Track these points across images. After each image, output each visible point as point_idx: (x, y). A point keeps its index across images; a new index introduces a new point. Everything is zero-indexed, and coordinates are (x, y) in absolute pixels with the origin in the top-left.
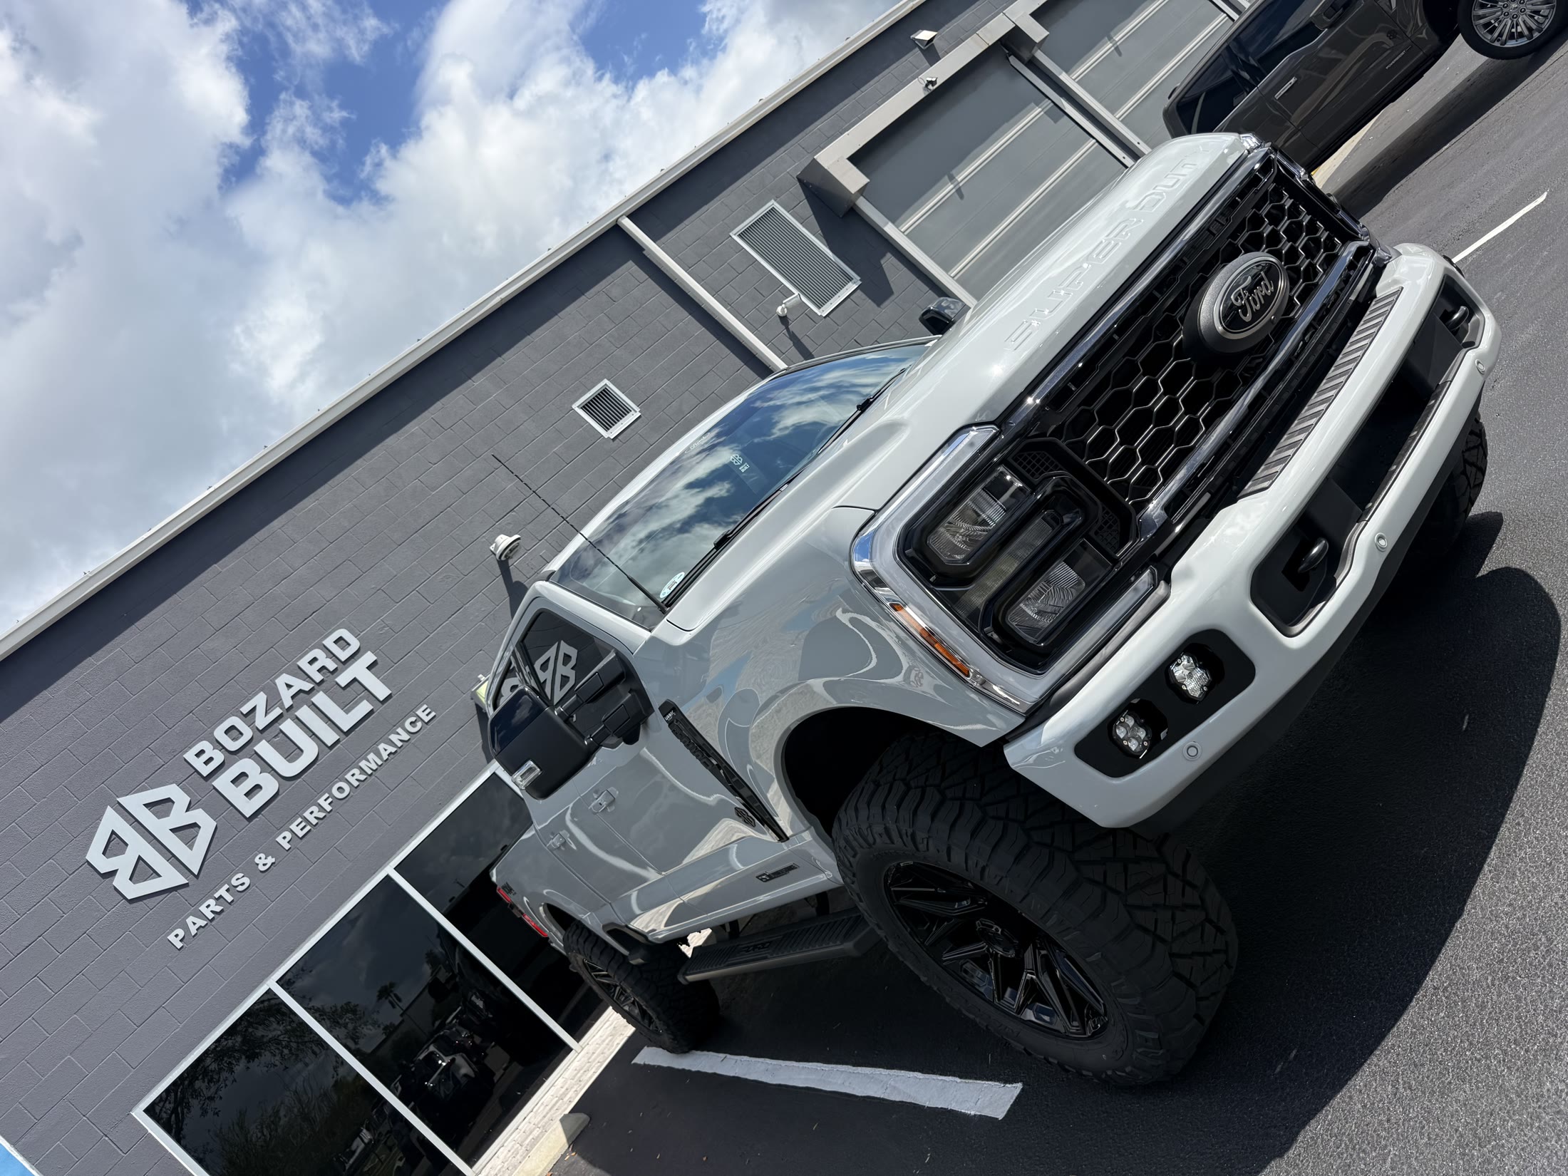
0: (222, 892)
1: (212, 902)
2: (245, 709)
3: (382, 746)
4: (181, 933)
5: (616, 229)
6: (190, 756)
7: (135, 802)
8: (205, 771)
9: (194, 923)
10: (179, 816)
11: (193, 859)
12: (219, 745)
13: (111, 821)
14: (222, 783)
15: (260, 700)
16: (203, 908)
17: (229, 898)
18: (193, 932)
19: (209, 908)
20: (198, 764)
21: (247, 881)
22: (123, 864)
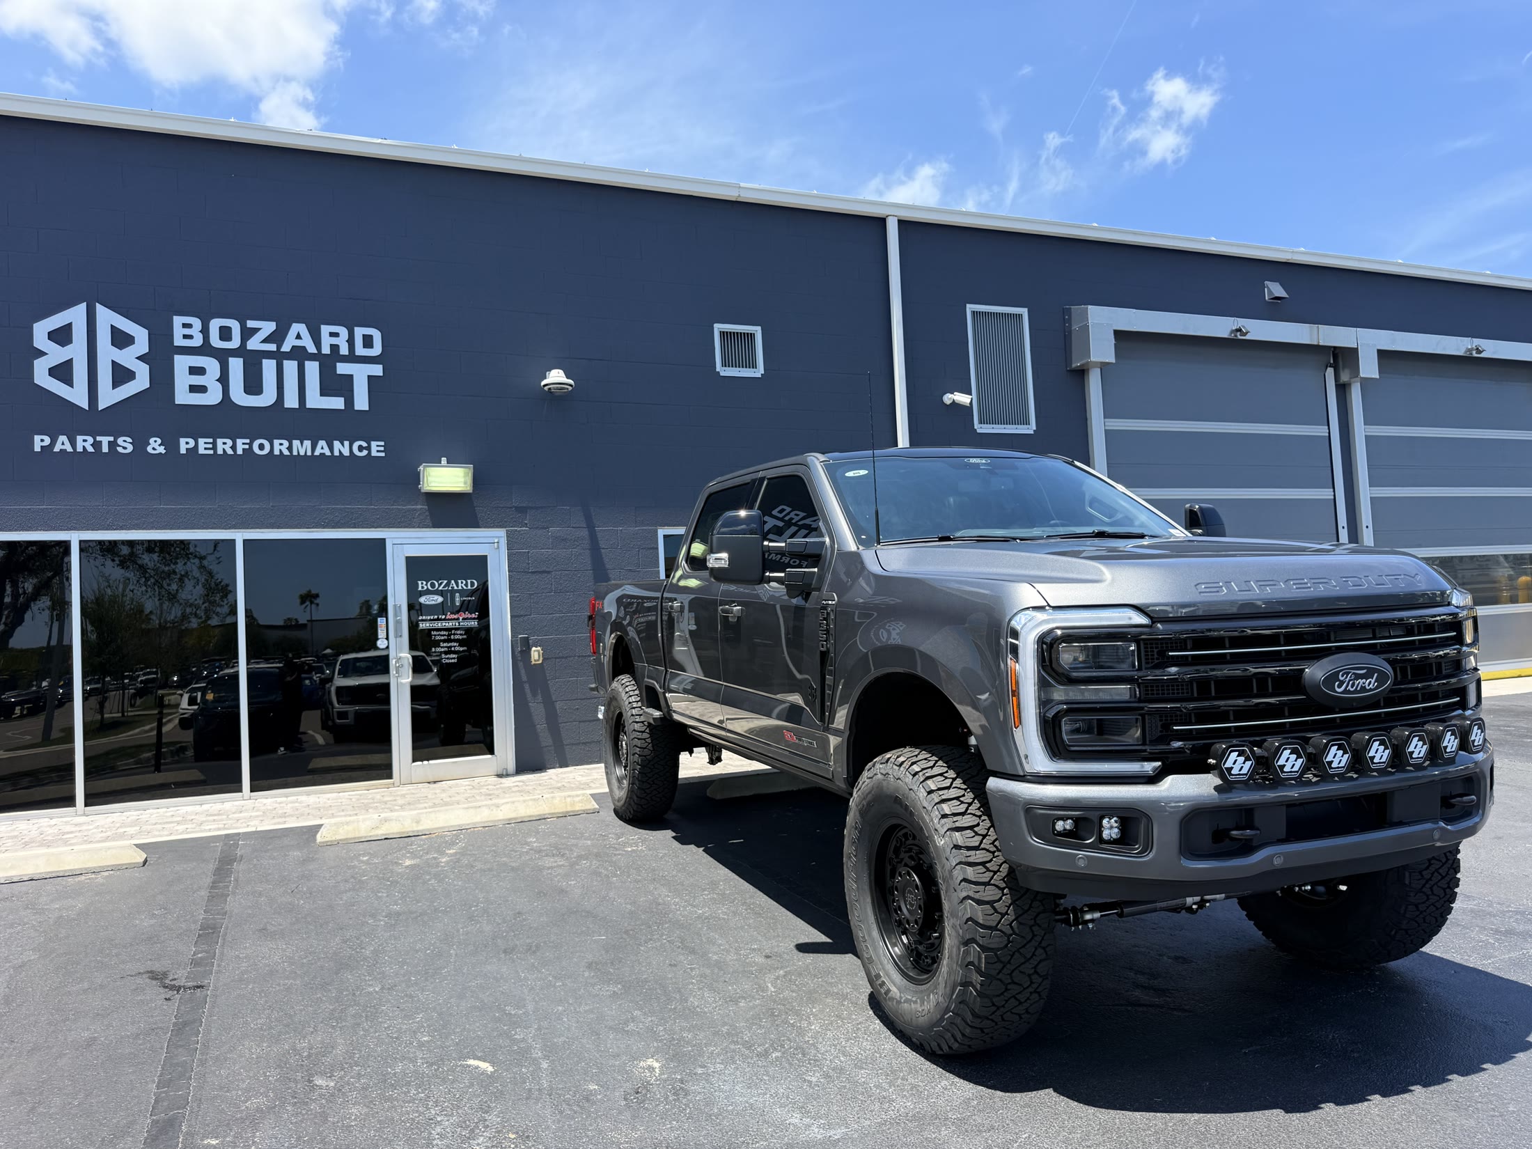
0: (105, 440)
1: (90, 440)
2: (251, 324)
3: (322, 443)
4: (47, 441)
5: (881, 222)
6: (178, 321)
7: (107, 318)
8: (179, 341)
9: (63, 443)
10: (128, 357)
11: (109, 396)
13: (76, 315)
15: (268, 327)
16: (80, 439)
17: (105, 449)
18: (57, 449)
19: (84, 443)
20: (178, 332)
21: (130, 448)
22: (56, 354)
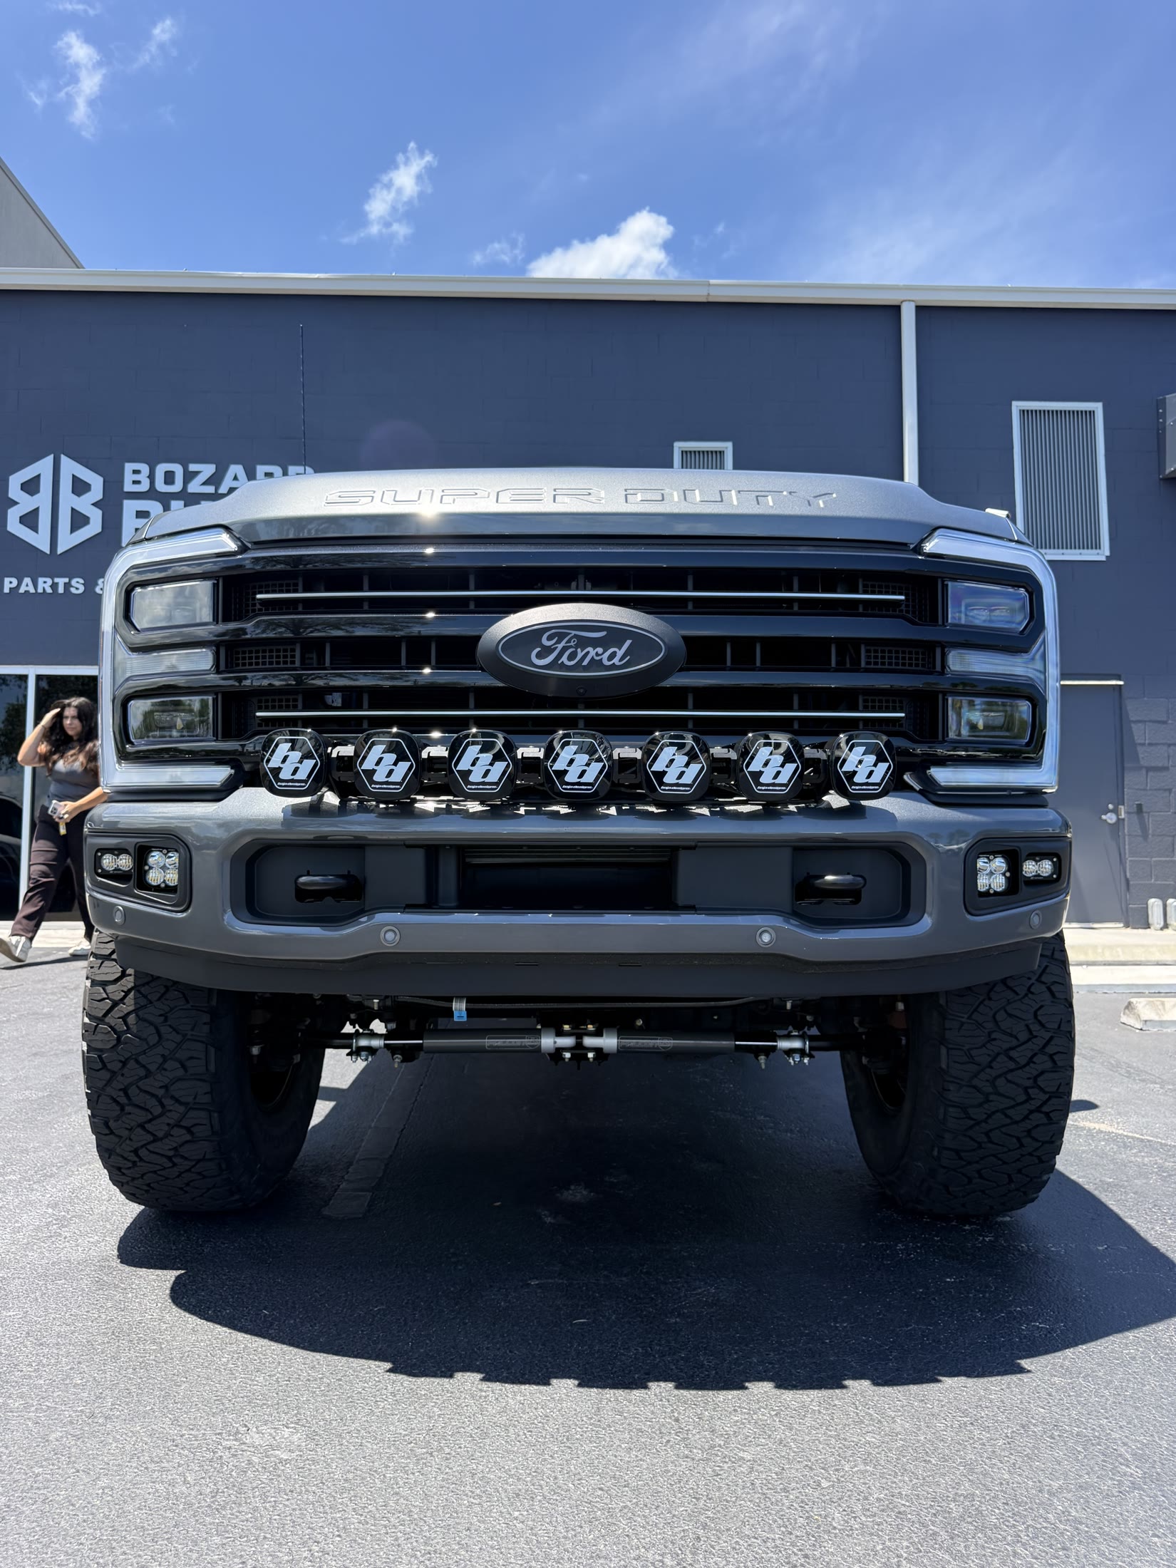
0: (61, 581)
1: (49, 581)
2: (193, 467)
4: (15, 582)
6: (129, 467)
7: (70, 467)
8: (128, 487)
9: (27, 585)
10: (85, 504)
11: (67, 540)
12: (152, 477)
13: (43, 467)
14: (130, 507)
15: (208, 470)
16: (41, 580)
17: (61, 590)
18: (22, 590)
19: (44, 584)
20: (129, 477)
21: (82, 589)
22: (26, 503)
